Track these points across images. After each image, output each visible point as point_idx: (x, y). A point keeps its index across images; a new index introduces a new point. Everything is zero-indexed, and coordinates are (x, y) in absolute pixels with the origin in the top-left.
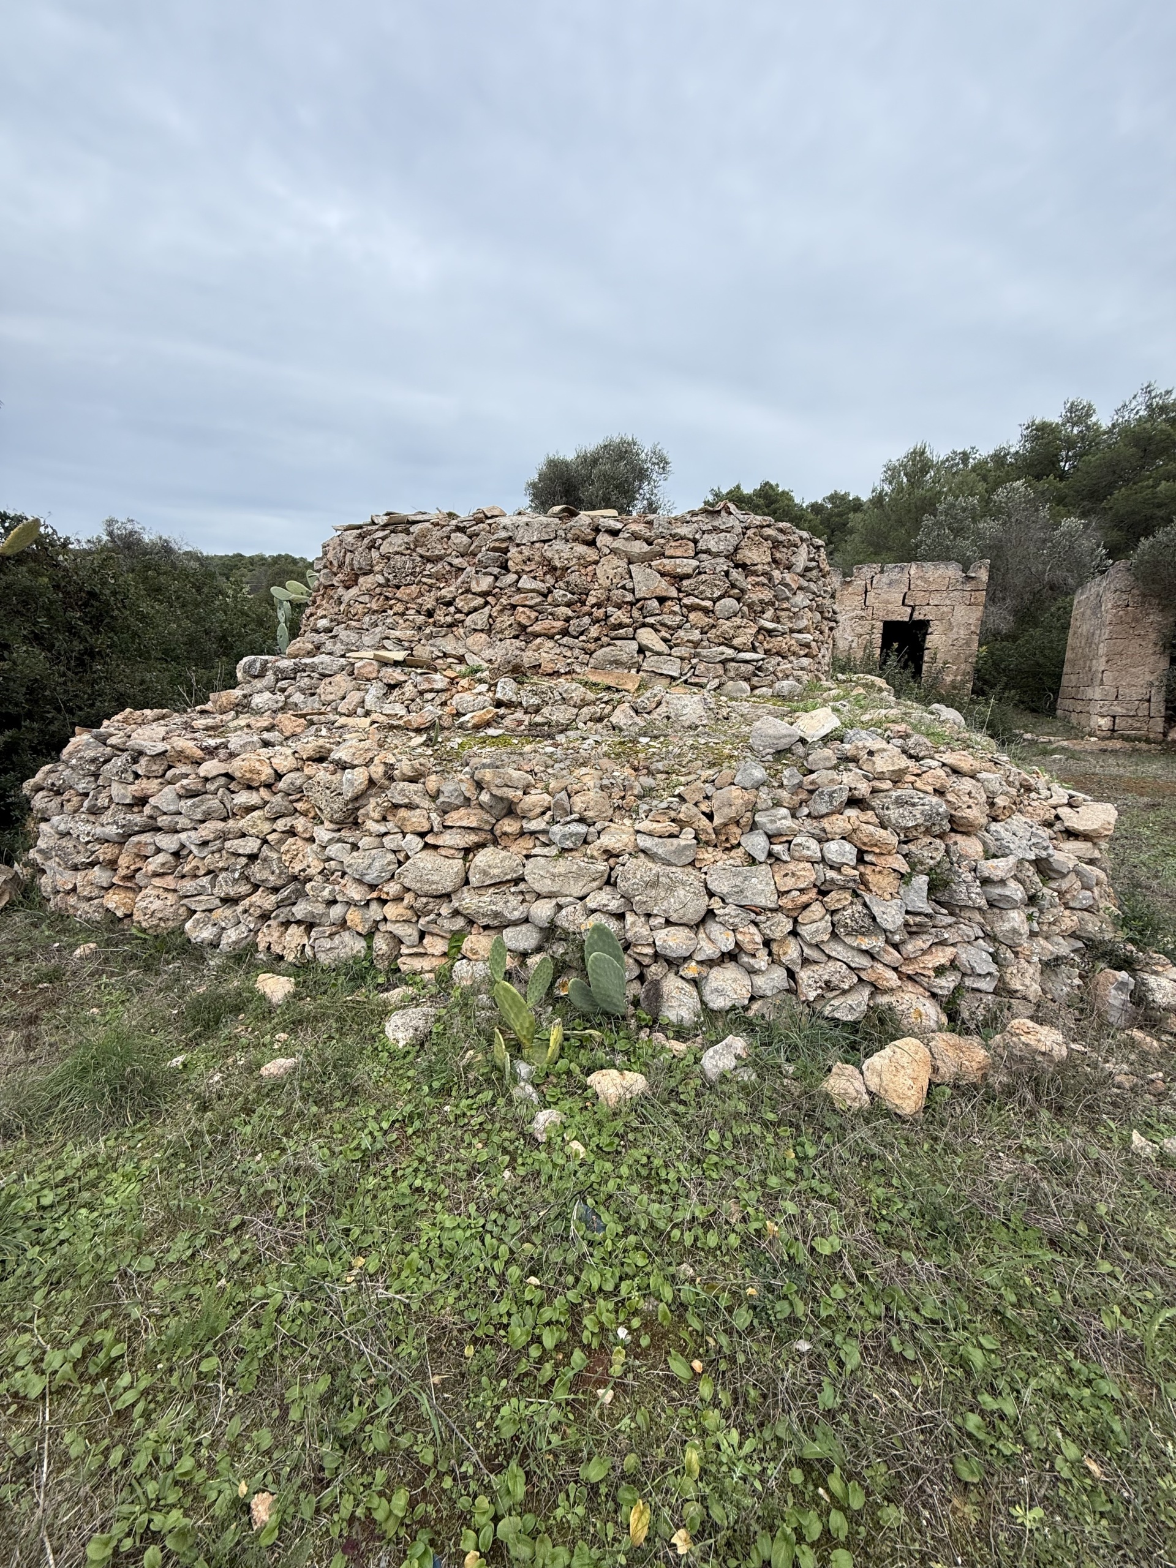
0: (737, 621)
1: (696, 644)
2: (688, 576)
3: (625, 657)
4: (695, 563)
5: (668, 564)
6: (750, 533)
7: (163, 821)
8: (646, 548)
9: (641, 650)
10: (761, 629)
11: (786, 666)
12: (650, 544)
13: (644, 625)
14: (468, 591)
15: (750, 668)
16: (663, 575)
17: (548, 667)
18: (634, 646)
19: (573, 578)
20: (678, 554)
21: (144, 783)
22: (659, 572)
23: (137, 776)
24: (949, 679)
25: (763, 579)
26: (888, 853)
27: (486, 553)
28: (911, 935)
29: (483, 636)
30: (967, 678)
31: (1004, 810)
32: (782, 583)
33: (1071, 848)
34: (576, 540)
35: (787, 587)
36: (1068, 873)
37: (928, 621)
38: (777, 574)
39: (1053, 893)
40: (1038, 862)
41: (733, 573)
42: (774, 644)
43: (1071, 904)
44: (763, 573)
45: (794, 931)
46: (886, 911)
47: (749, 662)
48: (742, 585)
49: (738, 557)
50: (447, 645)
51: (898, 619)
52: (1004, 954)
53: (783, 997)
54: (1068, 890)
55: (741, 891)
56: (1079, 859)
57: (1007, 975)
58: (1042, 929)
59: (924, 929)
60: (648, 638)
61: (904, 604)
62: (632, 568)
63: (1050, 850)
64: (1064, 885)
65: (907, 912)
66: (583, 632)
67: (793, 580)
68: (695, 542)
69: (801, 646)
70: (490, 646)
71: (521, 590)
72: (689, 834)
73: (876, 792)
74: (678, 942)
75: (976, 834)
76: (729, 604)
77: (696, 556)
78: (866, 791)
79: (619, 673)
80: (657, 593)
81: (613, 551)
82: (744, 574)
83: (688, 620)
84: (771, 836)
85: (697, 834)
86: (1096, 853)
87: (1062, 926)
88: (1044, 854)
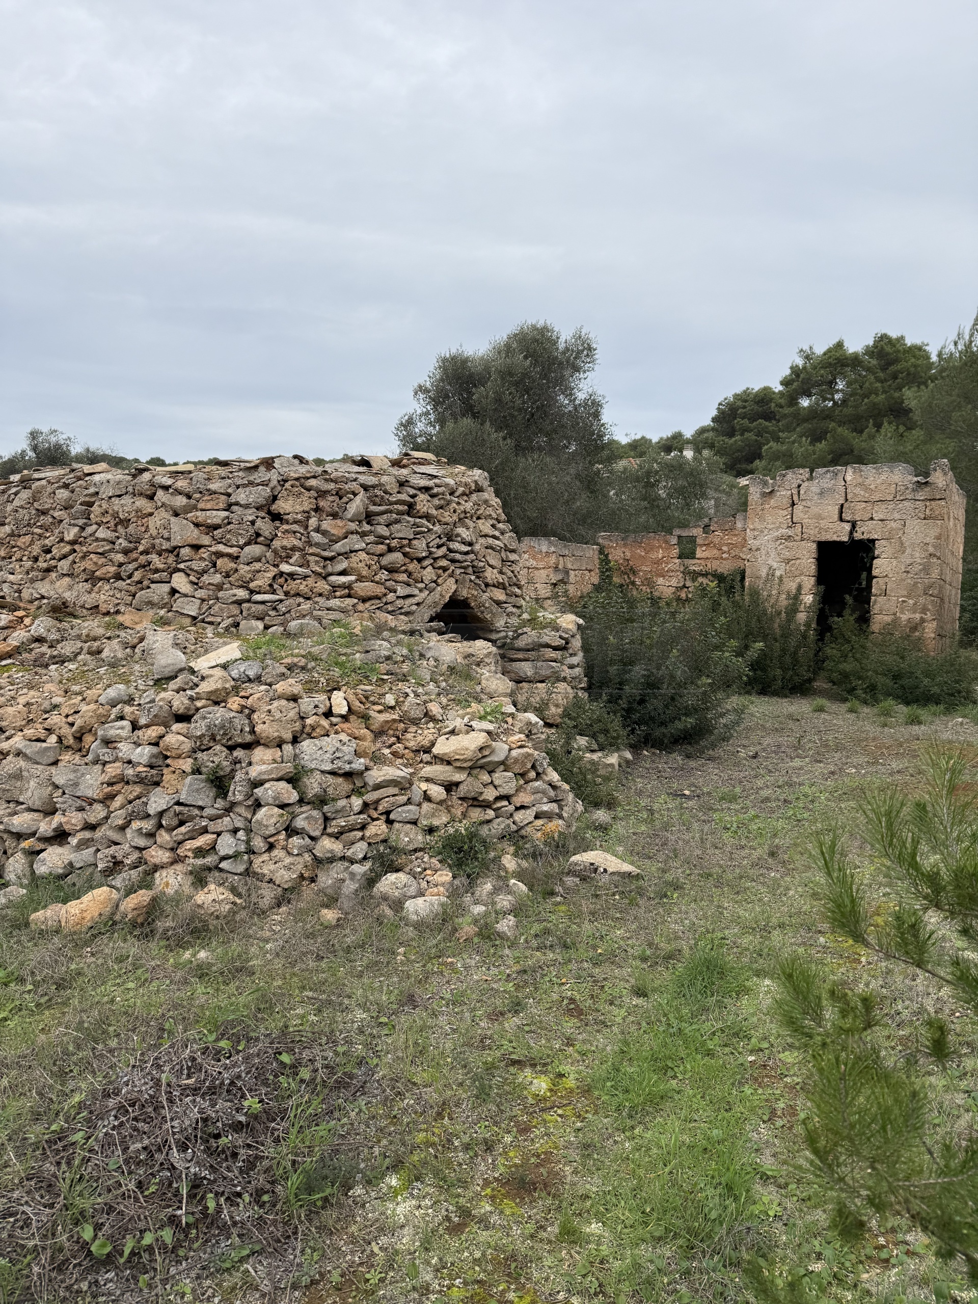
0: (257, 566)
1: (220, 587)
2: (216, 527)
3: (156, 599)
4: (226, 514)
5: (201, 516)
6: (288, 485)
8: (185, 500)
9: (174, 591)
10: (281, 574)
11: (306, 606)
12: (189, 497)
13: (178, 570)
14: (62, 540)
15: (261, 607)
16: (197, 525)
17: (103, 608)
18: (166, 588)
19: (131, 528)
20: (209, 506)
22: (194, 523)
24: (904, 617)
25: (295, 527)
26: (179, 757)
27: (78, 507)
28: (182, 823)
29: (67, 579)
30: (929, 616)
31: (313, 728)
32: (317, 530)
33: (428, 771)
34: (141, 494)
35: (324, 533)
36: (378, 787)
37: (873, 541)
38: (313, 522)
39: (357, 802)
40: (348, 775)
41: (259, 523)
42: (292, 586)
43: (392, 816)
44: (296, 522)
45: (107, 818)
46: (158, 801)
47: (263, 603)
48: (267, 534)
49: (274, 507)
50: (44, 588)
51: (835, 538)
52: (258, 843)
53: (90, 870)
54: (377, 802)
55: (76, 785)
56: (428, 780)
57: (257, 861)
58: (329, 830)
59: (192, 818)
60: (180, 581)
61: (841, 519)
62: (173, 519)
63: (359, 764)
64: (370, 797)
65: (178, 803)
66: (130, 577)
67: (336, 526)
68: (229, 495)
69: (335, 587)
70: (70, 588)
71: (97, 540)
72: (53, 739)
73: (197, 709)
74: (21, 821)
75: (279, 746)
76: (255, 550)
77: (228, 508)
78: (188, 709)
79: (151, 613)
80: (190, 541)
81: (163, 505)
82: (277, 523)
83: (214, 565)
84: (108, 742)
85: (60, 740)
86: (458, 777)
87: (368, 833)
88: (347, 767)
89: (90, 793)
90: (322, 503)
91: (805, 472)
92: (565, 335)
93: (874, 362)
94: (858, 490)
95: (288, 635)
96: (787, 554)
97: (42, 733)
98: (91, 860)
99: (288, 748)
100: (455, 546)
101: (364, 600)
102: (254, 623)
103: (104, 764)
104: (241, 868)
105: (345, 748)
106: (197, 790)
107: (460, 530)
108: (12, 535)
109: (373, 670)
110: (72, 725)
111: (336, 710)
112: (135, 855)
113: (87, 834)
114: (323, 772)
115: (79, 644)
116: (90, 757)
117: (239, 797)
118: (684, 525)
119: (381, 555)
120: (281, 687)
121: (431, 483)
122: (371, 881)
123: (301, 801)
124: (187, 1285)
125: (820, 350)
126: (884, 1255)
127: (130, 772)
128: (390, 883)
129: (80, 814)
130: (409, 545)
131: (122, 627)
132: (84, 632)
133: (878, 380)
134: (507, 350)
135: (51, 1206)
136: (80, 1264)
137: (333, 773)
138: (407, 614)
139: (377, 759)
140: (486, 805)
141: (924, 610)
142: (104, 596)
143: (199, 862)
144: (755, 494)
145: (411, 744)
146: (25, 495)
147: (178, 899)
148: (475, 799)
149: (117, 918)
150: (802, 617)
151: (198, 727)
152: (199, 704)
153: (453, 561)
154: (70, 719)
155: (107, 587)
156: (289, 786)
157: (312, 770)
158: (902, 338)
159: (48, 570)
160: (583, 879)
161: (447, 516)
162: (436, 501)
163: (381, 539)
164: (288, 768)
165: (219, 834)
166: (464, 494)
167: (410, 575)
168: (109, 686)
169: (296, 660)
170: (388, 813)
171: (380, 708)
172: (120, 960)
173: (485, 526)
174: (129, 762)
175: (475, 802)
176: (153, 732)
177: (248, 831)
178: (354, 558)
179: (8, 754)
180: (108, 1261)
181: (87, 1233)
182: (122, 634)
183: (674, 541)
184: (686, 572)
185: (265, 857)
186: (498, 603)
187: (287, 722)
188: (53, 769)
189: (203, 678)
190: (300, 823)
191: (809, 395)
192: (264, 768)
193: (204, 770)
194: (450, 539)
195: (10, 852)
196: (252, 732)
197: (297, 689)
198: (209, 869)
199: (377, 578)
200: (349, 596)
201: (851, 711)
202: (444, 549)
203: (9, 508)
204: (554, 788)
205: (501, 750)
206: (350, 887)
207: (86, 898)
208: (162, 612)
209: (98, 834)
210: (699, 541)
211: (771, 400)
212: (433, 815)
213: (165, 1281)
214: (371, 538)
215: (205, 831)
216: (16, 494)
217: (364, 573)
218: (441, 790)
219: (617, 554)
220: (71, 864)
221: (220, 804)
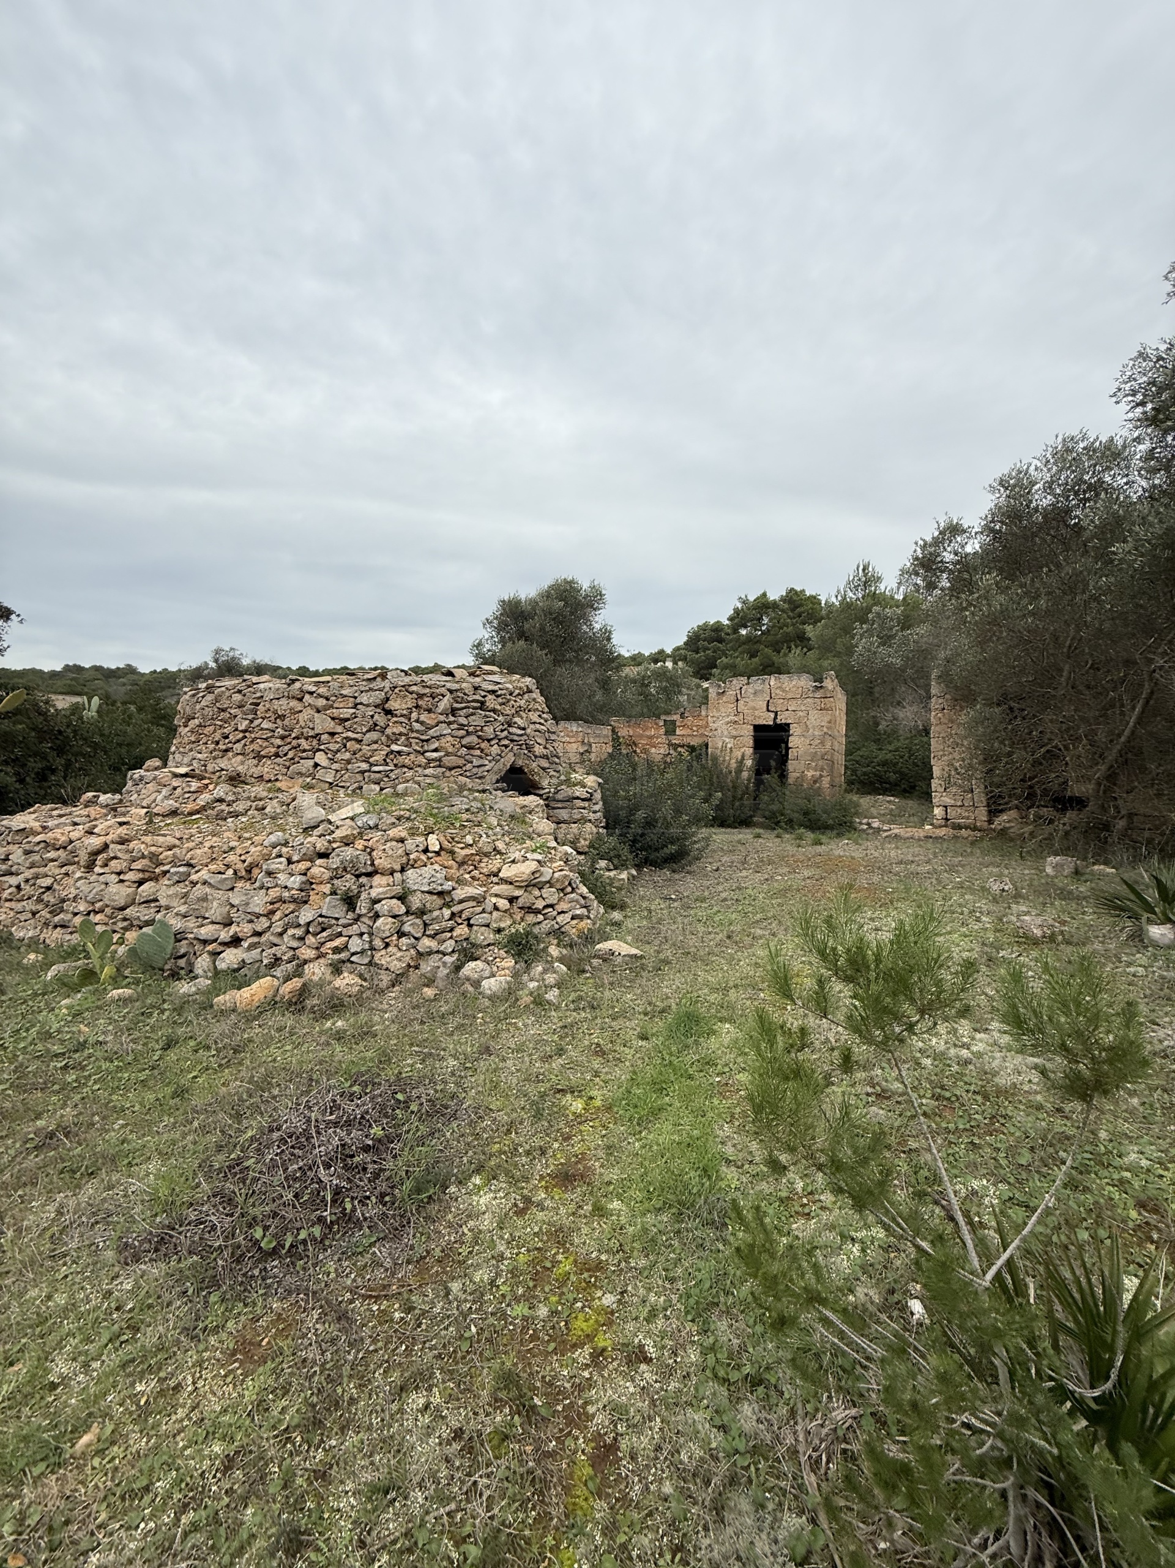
0: (375, 746)
1: (349, 762)
2: (347, 720)
3: (304, 771)
4: (353, 710)
5: (336, 712)
6: (396, 690)
7: (14, 869)
8: (325, 702)
9: (316, 765)
10: (392, 752)
11: (409, 774)
12: (327, 699)
13: (319, 750)
14: (236, 730)
15: (378, 775)
16: (333, 719)
17: (266, 777)
18: (311, 763)
19: (287, 722)
20: (341, 705)
21: (11, 847)
22: (331, 717)
23: (9, 843)
24: (810, 774)
25: (402, 719)
26: (321, 883)
27: (248, 706)
28: (324, 930)
29: (240, 757)
30: (825, 773)
31: (415, 861)
32: (417, 721)
33: (496, 889)
34: (293, 697)
35: (422, 723)
36: (461, 902)
37: (788, 725)
38: (414, 715)
39: (447, 913)
40: (440, 894)
41: (376, 717)
42: (401, 760)
43: (472, 922)
44: (402, 716)
45: (270, 927)
46: (306, 915)
47: (379, 772)
48: (382, 724)
49: (386, 706)
50: (223, 763)
51: (765, 723)
52: (378, 943)
53: (257, 965)
54: (461, 912)
55: (247, 904)
56: (496, 895)
57: (377, 955)
58: (428, 933)
59: (330, 926)
60: (320, 758)
61: (768, 710)
62: (316, 715)
63: (447, 886)
64: (456, 909)
65: (321, 916)
66: (285, 755)
67: (430, 718)
68: (356, 698)
69: (430, 761)
70: (242, 763)
71: (262, 729)
72: (230, 872)
73: (334, 849)
74: (206, 932)
75: (392, 874)
76: (374, 735)
77: (355, 706)
78: (327, 849)
79: (301, 780)
80: (328, 730)
81: (310, 705)
82: (389, 717)
83: (345, 746)
84: (269, 874)
85: (235, 873)
86: (517, 893)
87: (455, 934)
88: (440, 888)
89: (257, 910)
90: (420, 703)
91: (744, 680)
92: (585, 585)
93: (786, 606)
94: (778, 691)
95: (397, 795)
96: (734, 733)
97: (222, 868)
98: (259, 958)
99: (398, 875)
100: (513, 730)
101: (450, 769)
102: (373, 786)
103: (268, 889)
104: (366, 960)
105: (438, 875)
106: (334, 906)
107: (517, 719)
108: (200, 726)
109: (456, 819)
110: (244, 861)
111: (431, 848)
112: (291, 953)
113: (255, 939)
114: (423, 892)
115: (249, 803)
116: (257, 884)
117: (364, 911)
118: (668, 713)
119: (462, 737)
120: (392, 833)
121: (496, 688)
122: (458, 968)
123: (407, 913)
124: (331, 1266)
125: (751, 598)
126: (806, 1211)
127: (286, 894)
128: (471, 968)
129: (250, 925)
130: (481, 730)
131: (279, 790)
132: (253, 795)
133: (789, 617)
134: (547, 595)
135: (232, 1215)
136: (253, 1257)
137: (430, 893)
138: (480, 778)
139: (460, 882)
140: (537, 912)
141: (822, 770)
142: (266, 768)
143: (336, 957)
144: (713, 693)
145: (485, 870)
146: (210, 697)
147: (321, 984)
148: (529, 908)
149: (278, 999)
150: (745, 775)
151: (334, 862)
152: (335, 845)
153: (512, 741)
154: (243, 858)
155: (269, 762)
156: (399, 903)
157: (415, 891)
158: (804, 591)
159: (226, 751)
160: (605, 960)
161: (508, 710)
162: (500, 700)
163: (462, 726)
164: (398, 890)
165: (350, 937)
166: (519, 694)
167: (482, 751)
168: (271, 833)
169: (402, 813)
170: (469, 919)
171: (462, 845)
172: (280, 1030)
173: (534, 716)
174: (286, 887)
175: (530, 910)
176: (303, 866)
177: (371, 934)
178: (443, 740)
179: (197, 883)
180: (274, 1253)
181: (258, 1233)
182: (280, 796)
183: (661, 723)
184: (670, 745)
185: (383, 952)
186: (544, 769)
187: (397, 857)
188: (230, 893)
189: (337, 827)
190: (407, 928)
191: (746, 627)
192: (381, 890)
193: (339, 892)
194: (510, 726)
195: (198, 953)
196: (373, 864)
197: (404, 834)
198: (344, 962)
199: (459, 754)
200: (440, 766)
201: (778, 836)
202: (506, 733)
203: (198, 707)
204: (584, 898)
205: (547, 873)
206: (443, 972)
207: (254, 986)
208: (308, 780)
209: (263, 939)
210: (678, 724)
211: (722, 630)
212: (501, 920)
213: (315, 1265)
214: (455, 726)
215: (340, 935)
216: (203, 697)
217: (450, 750)
218: (506, 902)
219: (623, 732)
220: (243, 961)
221: (350, 915)
